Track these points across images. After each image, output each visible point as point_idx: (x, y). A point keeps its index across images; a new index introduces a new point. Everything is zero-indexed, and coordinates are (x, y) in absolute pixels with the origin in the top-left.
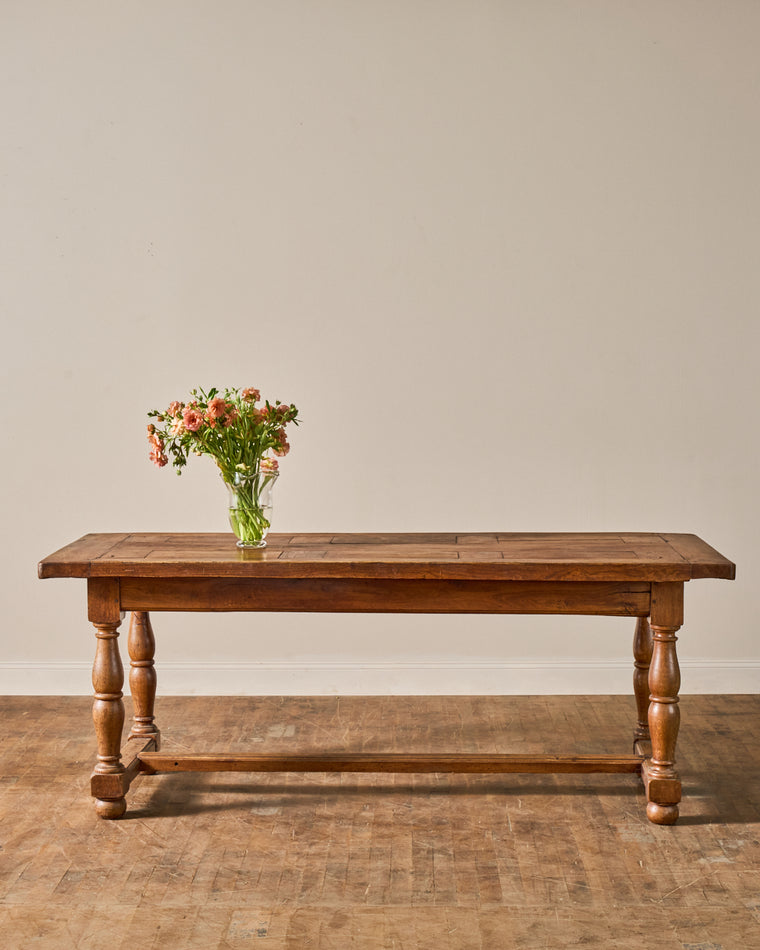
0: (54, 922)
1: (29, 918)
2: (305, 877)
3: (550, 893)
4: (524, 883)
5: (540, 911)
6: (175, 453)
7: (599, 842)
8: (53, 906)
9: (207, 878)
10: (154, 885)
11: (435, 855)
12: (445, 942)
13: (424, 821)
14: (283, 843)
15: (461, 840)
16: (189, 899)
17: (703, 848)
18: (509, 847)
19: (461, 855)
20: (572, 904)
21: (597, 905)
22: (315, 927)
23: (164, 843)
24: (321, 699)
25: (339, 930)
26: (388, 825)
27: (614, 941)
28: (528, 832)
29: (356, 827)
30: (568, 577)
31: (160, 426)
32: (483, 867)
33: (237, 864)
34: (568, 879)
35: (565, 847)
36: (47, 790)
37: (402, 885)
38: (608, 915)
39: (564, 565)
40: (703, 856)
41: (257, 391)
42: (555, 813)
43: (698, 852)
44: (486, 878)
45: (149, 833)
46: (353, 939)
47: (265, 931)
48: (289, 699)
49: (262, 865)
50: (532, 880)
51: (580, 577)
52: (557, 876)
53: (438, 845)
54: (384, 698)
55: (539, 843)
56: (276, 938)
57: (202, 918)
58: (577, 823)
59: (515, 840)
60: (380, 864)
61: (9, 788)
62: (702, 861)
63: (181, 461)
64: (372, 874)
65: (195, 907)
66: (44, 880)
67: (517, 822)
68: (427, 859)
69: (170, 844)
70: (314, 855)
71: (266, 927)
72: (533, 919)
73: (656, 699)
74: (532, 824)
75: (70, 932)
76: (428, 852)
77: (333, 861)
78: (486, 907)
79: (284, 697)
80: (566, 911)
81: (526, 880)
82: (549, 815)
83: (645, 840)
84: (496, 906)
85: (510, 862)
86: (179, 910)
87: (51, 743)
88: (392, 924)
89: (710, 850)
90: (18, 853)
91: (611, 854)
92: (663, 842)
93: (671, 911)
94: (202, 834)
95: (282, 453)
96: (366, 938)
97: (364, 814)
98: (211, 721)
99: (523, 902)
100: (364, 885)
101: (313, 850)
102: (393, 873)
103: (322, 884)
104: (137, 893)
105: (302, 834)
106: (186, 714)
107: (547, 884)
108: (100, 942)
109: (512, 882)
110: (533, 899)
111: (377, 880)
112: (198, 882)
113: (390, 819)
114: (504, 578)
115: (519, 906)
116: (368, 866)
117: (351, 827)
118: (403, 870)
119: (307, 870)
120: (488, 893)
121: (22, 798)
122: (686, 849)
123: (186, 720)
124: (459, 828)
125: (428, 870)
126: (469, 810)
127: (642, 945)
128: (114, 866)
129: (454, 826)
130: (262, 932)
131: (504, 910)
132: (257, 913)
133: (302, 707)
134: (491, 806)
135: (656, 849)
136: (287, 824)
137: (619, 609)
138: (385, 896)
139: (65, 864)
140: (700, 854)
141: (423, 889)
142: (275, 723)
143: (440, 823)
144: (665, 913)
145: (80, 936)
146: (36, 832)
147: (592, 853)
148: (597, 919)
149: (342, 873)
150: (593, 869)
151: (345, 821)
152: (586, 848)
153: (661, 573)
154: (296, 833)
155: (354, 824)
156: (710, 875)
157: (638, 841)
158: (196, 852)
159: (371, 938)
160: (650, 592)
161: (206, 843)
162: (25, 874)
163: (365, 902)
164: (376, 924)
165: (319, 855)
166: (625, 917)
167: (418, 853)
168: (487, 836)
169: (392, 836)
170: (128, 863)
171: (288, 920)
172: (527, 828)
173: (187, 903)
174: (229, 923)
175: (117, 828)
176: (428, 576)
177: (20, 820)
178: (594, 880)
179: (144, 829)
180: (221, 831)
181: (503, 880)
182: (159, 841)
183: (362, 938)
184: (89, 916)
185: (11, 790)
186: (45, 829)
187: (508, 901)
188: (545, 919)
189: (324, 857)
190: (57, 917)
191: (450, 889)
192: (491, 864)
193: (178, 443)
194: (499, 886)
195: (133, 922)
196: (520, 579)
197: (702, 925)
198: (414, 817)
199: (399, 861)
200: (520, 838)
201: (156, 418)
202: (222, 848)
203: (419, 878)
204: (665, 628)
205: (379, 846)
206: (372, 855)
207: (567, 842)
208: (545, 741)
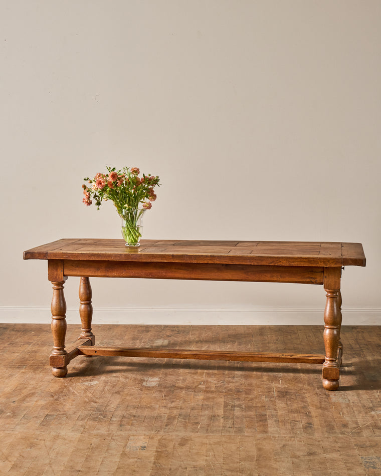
0: (38, 441)
1: (25, 438)
2: (168, 419)
3: (293, 429)
4: (280, 423)
5: (287, 438)
6: (96, 199)
7: (320, 402)
8: (38, 433)
9: (118, 419)
10: (90, 422)
11: (235, 408)
12: (237, 454)
13: (231, 390)
14: (158, 401)
15: (249, 401)
16: (108, 429)
17: (374, 406)
18: (273, 404)
19: (249, 408)
20: (304, 434)
21: (317, 435)
22: (171, 445)
23: (97, 401)
24: (183, 326)
25: (183, 447)
26: (212, 392)
27: (325, 454)
28: (284, 397)
29: (196, 393)
30: (279, 263)
31: (88, 185)
32: (260, 415)
33: (134, 412)
34: (303, 422)
35: (302, 405)
36: (40, 372)
37: (217, 424)
38: (322, 441)
39: (278, 257)
40: (374, 410)
41: (138, 169)
42: (299, 387)
43: (371, 408)
44: (261, 421)
45: (90, 395)
46: (190, 452)
47: (145, 447)
48: (166, 326)
49: (146, 413)
50: (284, 422)
51: (285, 264)
52: (297, 420)
53: (237, 403)
54: (215, 326)
55: (289, 403)
56: (151, 451)
57: (114, 440)
58: (309, 392)
59: (277, 401)
60: (207, 412)
61: (21, 371)
62: (373, 413)
63: (98, 204)
64: (202, 418)
65: (110, 434)
66: (35, 419)
67: (278, 392)
68: (231, 410)
69: (101, 401)
70: (173, 407)
71: (146, 445)
72: (283, 442)
73: (327, 327)
74: (286, 392)
75: (46, 446)
76: (232, 407)
77: (183, 411)
78: (259, 436)
79: (164, 325)
80: (301, 438)
81: (281, 422)
82: (295, 388)
83: (344, 402)
84: (265, 435)
85: (274, 412)
86: (101, 436)
87: (44, 348)
88: (210, 444)
89: (377, 407)
90: (23, 405)
91: (326, 409)
92: (353, 402)
93: (355, 439)
94: (117, 396)
95: (153, 200)
96: (197, 451)
97: (200, 386)
98: (126, 337)
99: (279, 433)
100: (197, 423)
101: (173, 405)
102: (213, 417)
103: (176, 423)
104: (82, 426)
105: (168, 396)
106: (114, 334)
107: (292, 424)
108: (61, 451)
109: (274, 423)
110: (284, 432)
111: (204, 421)
112: (113, 421)
113: (213, 389)
114: (248, 264)
115: (277, 435)
116: (200, 413)
117: (193, 393)
118: (218, 416)
119: (169, 416)
120: (261, 428)
121: (27, 376)
122: (365, 406)
123: (113, 337)
124: (248, 394)
125: (231, 416)
126: (254, 384)
127: (340, 457)
128: (71, 412)
129: (246, 393)
130: (144, 448)
131: (269, 438)
132: (142, 437)
133: (173, 331)
134: (265, 382)
135: (349, 406)
136: (161, 391)
137: (308, 280)
138: (208, 429)
139: (46, 410)
140: (372, 409)
141: (228, 426)
142: (158, 339)
143: (239, 392)
144: (352, 440)
145: (51, 448)
146: (33, 394)
147: (316, 408)
148: (317, 443)
149: (187, 417)
150: (316, 417)
151: (190, 390)
152: (313, 405)
153: (327, 263)
154: (165, 396)
155: (195, 392)
156: (377, 420)
157: (340, 402)
158: (113, 406)
159: (199, 451)
160: (323, 272)
161: (119, 400)
162: (25, 416)
163: (198, 432)
164: (203, 444)
165: (176, 408)
166: (331, 442)
167: (226, 407)
168: (262, 398)
169: (213, 398)
170: (78, 411)
171: (158, 441)
172: (283, 394)
173: (106, 431)
174: (127, 443)
175: (74, 392)
176: (210, 262)
177: (26, 388)
178: (316, 421)
179: (88, 393)
180: (127, 394)
181: (269, 422)
182: (95, 399)
183: (195, 451)
184: (56, 438)
185: (22, 372)
186: (38, 393)
187: (271, 433)
188: (290, 443)
189: (178, 409)
190: (40, 438)
191: (242, 426)
192: (263, 413)
193: (98, 194)
194: (267, 425)
195: (78, 441)
196: (256, 264)
197: (371, 447)
198: (225, 388)
199: (217, 411)
200: (279, 400)
201: (88, 181)
202: (127, 403)
203: (226, 420)
204: (331, 291)
205: (206, 403)
206: (203, 408)
207: (303, 402)
208: (295, 349)
